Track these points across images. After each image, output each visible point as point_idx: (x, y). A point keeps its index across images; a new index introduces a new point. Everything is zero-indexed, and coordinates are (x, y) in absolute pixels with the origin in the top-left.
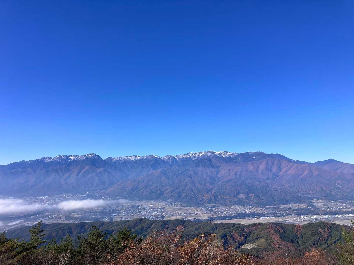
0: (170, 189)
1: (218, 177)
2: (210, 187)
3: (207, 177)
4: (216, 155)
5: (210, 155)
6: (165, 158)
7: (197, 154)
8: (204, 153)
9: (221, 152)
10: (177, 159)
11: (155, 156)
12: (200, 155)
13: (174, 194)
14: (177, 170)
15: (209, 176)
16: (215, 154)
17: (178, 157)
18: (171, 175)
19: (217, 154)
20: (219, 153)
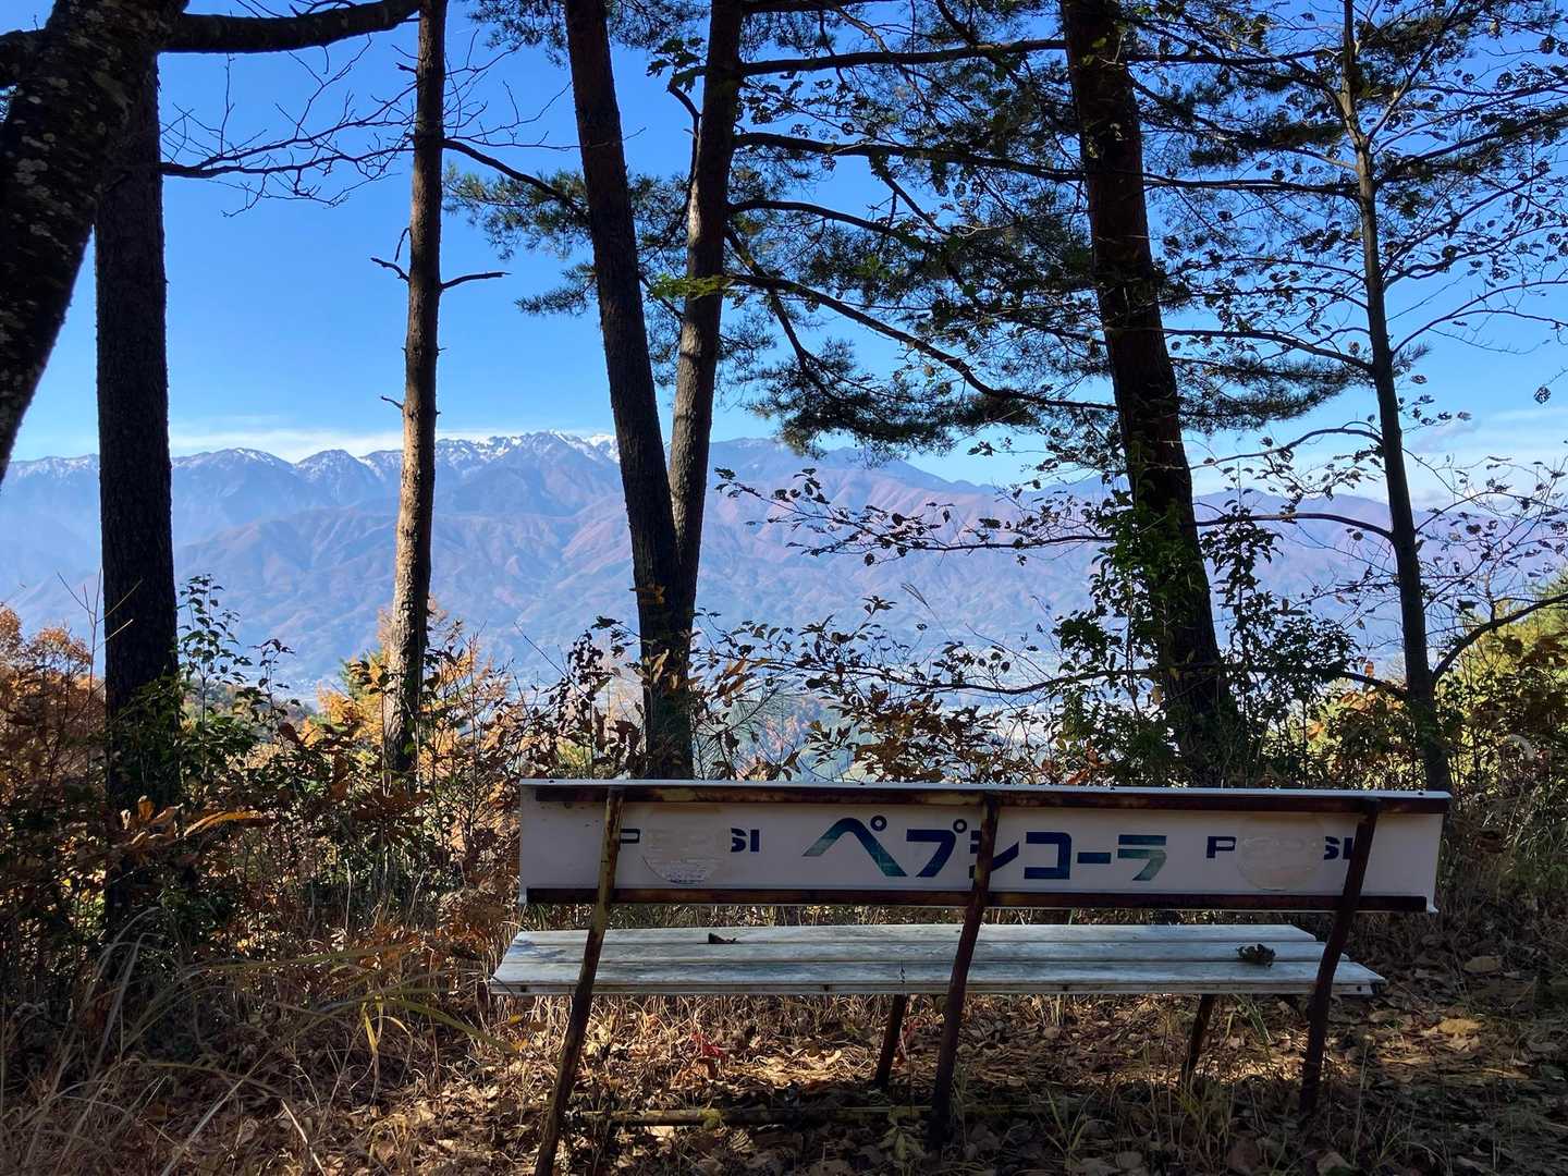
0: (300, 618)
1: (564, 557)
2: (513, 605)
3: (505, 558)
4: (579, 452)
5: (549, 453)
6: (309, 468)
7: (482, 446)
8: (516, 442)
9: (605, 438)
10: (377, 472)
11: (253, 455)
12: (500, 451)
13: (313, 639)
14: (354, 523)
15: (518, 551)
16: (575, 446)
17: (378, 464)
18: (320, 549)
19: (583, 447)
20: (595, 444)
